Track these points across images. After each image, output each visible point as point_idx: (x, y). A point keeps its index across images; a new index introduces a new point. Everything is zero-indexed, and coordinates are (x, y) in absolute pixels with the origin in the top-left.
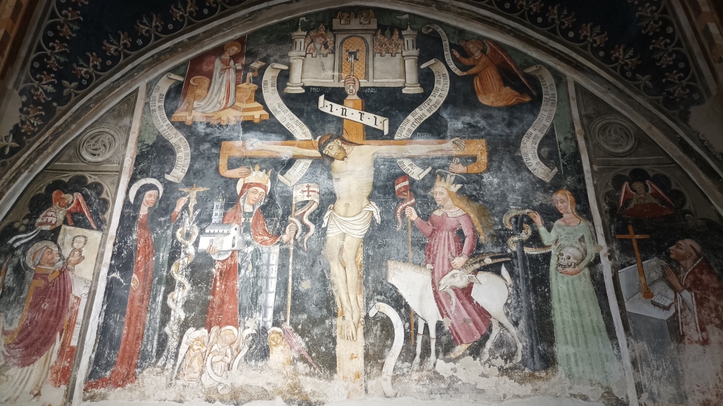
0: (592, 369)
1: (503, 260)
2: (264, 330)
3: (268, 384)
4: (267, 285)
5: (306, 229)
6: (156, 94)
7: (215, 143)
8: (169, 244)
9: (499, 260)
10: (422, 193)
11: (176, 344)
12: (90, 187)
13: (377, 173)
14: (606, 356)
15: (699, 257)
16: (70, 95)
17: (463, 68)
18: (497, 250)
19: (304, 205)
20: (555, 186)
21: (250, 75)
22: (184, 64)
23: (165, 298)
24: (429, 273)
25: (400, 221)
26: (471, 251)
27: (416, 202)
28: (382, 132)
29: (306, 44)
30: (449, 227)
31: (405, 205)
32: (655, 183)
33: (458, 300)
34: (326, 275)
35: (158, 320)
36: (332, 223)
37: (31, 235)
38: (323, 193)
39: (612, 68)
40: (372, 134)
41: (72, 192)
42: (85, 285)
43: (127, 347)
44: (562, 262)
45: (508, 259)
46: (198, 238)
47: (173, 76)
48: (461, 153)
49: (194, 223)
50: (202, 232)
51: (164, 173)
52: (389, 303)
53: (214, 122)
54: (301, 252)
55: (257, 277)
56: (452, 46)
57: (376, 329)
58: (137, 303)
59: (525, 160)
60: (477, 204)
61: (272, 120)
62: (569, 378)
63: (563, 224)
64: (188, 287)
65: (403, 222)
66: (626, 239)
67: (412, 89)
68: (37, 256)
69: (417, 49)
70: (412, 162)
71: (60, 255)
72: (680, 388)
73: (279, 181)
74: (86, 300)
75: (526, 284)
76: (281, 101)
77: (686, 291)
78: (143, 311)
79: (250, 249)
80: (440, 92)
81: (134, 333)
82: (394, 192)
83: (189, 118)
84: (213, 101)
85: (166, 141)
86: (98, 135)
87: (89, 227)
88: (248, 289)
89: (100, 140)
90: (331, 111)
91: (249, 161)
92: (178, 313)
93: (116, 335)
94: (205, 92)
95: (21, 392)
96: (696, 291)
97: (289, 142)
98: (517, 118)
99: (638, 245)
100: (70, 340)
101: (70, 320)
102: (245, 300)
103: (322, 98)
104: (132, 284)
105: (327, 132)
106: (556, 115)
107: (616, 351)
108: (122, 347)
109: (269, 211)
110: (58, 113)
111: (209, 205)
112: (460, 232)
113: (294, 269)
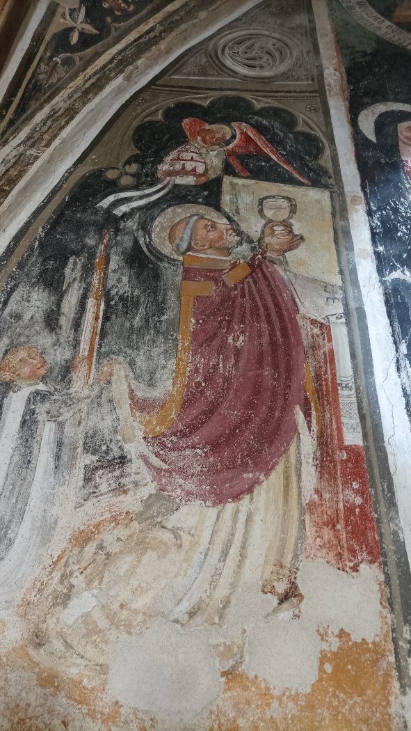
42: (327, 295)
68: (178, 234)
71: (239, 233)
74: (344, 329)
86: (249, 39)
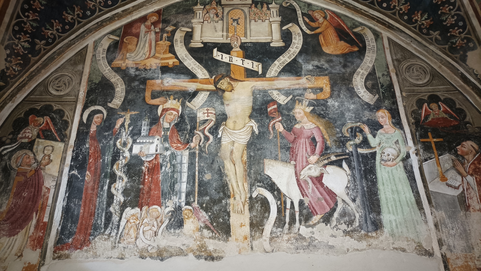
0: (408, 230)
1: (344, 157)
2: (180, 208)
3: (184, 245)
4: (181, 177)
5: (207, 138)
6: (100, 49)
7: (142, 82)
8: (111, 150)
9: (341, 158)
10: (287, 113)
11: (118, 219)
12: (55, 112)
13: (255, 100)
14: (417, 221)
15: (477, 153)
16: (40, 50)
17: (312, 29)
18: (339, 151)
19: (205, 122)
20: (377, 107)
21: (165, 35)
22: (119, 28)
23: (109, 188)
24: (293, 167)
25: (272, 132)
26: (321, 152)
27: (283, 119)
28: (258, 72)
29: (204, 14)
30: (305, 136)
31: (275, 121)
32: (445, 104)
33: (313, 185)
34: (222, 169)
35: (105, 203)
36: (224, 134)
37: (15, 146)
38: (218, 114)
39: (413, 27)
40: (251, 74)
41: (42, 116)
42: (53, 179)
43: (84, 222)
44: (384, 158)
45: (347, 157)
46: (132, 146)
47: (112, 37)
48: (312, 86)
49: (129, 136)
50: (134, 142)
51: (107, 102)
52: (266, 188)
53: (141, 67)
54: (204, 154)
55: (173, 172)
56: (303, 14)
57: (258, 206)
58: (90, 192)
59: (356, 90)
60: (324, 120)
61: (181, 65)
62: (392, 237)
63: (384, 132)
64: (126, 179)
65: (274, 133)
66: (427, 142)
67: (277, 43)
68: (18, 160)
69: (279, 17)
70: (278, 93)
71: (35, 159)
72: (468, 242)
73: (187, 106)
74: (54, 190)
75: (360, 173)
76: (187, 53)
77: (469, 176)
78: (94, 197)
79: (168, 153)
80: (296, 45)
81: (88, 212)
82: (267, 112)
83: (124, 65)
84: (140, 53)
85: (108, 80)
86: (61, 77)
87: (55, 140)
88: (168, 180)
89: (62, 80)
90: (222, 59)
91: (166, 94)
92: (119, 198)
93: (75, 213)
94: (134, 47)
95: (9, 255)
96: (476, 176)
97: (194, 80)
98: (349, 62)
99: (436, 145)
100: (43, 218)
101: (43, 204)
102: (166, 187)
103: (215, 50)
104: (86, 178)
105: (219, 73)
106: (376, 59)
107: (423, 218)
108: (80, 221)
109: (181, 127)
110: (32, 62)
111: (139, 123)
112: (314, 140)
113: (199, 166)
